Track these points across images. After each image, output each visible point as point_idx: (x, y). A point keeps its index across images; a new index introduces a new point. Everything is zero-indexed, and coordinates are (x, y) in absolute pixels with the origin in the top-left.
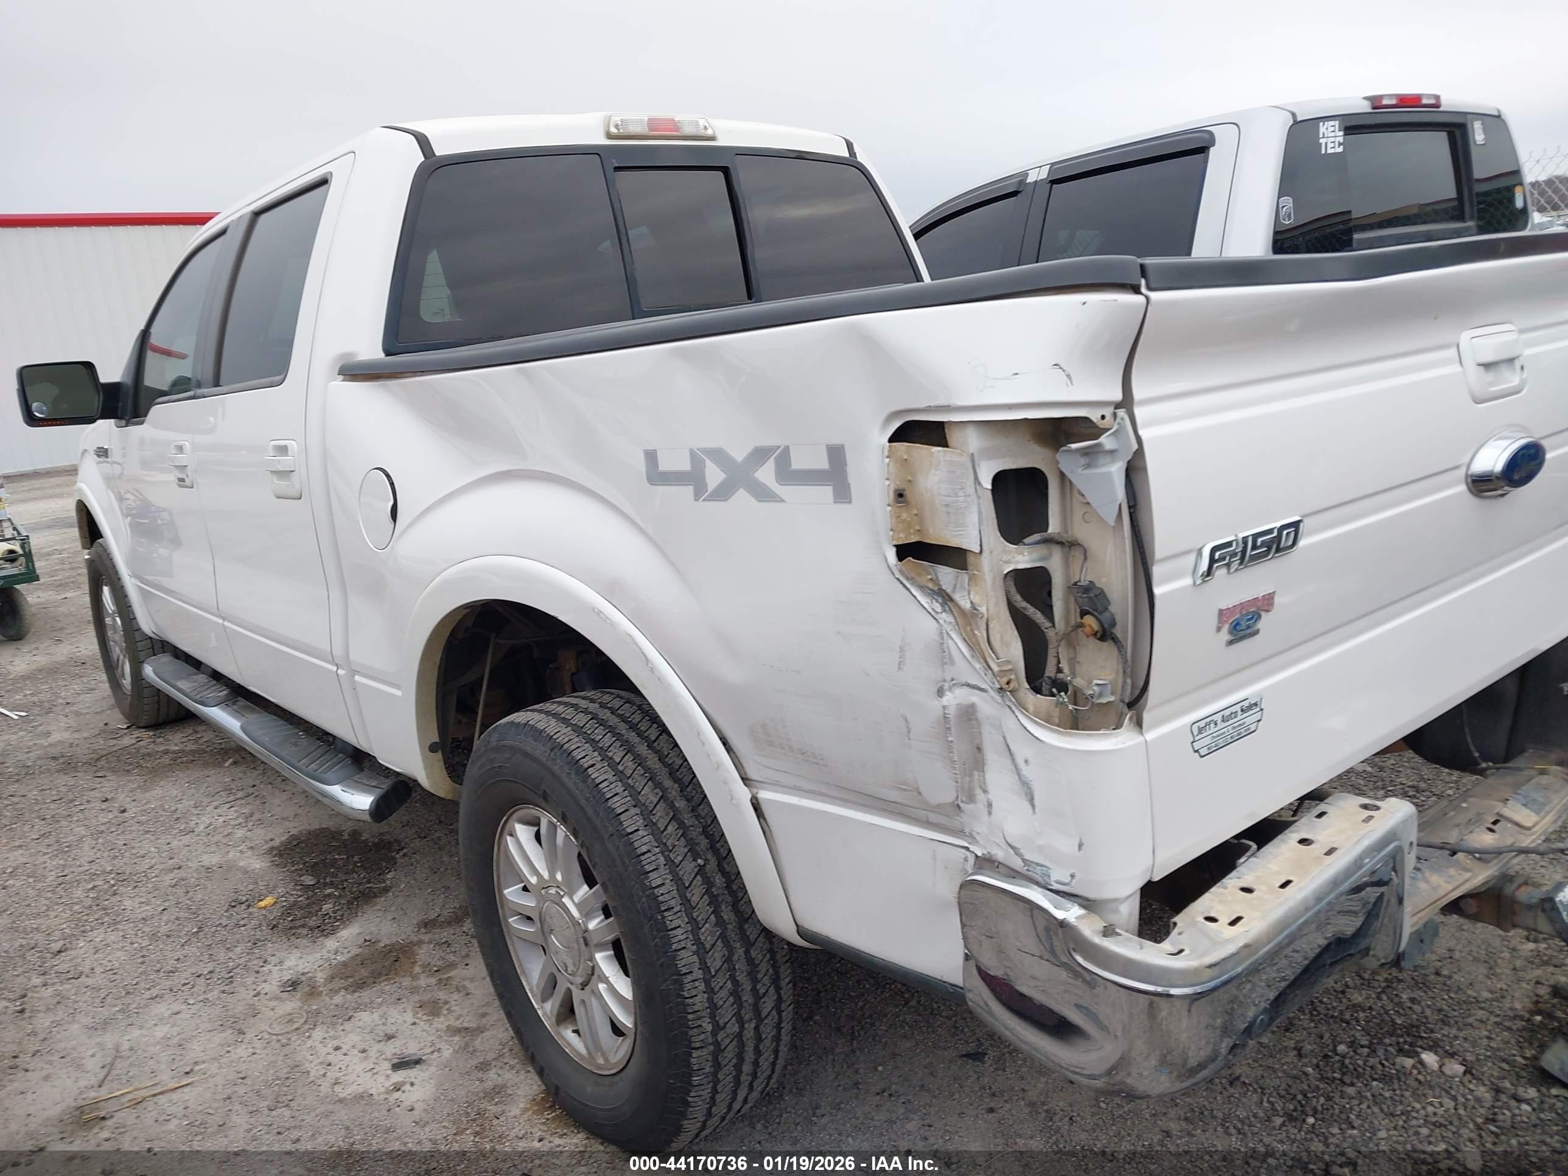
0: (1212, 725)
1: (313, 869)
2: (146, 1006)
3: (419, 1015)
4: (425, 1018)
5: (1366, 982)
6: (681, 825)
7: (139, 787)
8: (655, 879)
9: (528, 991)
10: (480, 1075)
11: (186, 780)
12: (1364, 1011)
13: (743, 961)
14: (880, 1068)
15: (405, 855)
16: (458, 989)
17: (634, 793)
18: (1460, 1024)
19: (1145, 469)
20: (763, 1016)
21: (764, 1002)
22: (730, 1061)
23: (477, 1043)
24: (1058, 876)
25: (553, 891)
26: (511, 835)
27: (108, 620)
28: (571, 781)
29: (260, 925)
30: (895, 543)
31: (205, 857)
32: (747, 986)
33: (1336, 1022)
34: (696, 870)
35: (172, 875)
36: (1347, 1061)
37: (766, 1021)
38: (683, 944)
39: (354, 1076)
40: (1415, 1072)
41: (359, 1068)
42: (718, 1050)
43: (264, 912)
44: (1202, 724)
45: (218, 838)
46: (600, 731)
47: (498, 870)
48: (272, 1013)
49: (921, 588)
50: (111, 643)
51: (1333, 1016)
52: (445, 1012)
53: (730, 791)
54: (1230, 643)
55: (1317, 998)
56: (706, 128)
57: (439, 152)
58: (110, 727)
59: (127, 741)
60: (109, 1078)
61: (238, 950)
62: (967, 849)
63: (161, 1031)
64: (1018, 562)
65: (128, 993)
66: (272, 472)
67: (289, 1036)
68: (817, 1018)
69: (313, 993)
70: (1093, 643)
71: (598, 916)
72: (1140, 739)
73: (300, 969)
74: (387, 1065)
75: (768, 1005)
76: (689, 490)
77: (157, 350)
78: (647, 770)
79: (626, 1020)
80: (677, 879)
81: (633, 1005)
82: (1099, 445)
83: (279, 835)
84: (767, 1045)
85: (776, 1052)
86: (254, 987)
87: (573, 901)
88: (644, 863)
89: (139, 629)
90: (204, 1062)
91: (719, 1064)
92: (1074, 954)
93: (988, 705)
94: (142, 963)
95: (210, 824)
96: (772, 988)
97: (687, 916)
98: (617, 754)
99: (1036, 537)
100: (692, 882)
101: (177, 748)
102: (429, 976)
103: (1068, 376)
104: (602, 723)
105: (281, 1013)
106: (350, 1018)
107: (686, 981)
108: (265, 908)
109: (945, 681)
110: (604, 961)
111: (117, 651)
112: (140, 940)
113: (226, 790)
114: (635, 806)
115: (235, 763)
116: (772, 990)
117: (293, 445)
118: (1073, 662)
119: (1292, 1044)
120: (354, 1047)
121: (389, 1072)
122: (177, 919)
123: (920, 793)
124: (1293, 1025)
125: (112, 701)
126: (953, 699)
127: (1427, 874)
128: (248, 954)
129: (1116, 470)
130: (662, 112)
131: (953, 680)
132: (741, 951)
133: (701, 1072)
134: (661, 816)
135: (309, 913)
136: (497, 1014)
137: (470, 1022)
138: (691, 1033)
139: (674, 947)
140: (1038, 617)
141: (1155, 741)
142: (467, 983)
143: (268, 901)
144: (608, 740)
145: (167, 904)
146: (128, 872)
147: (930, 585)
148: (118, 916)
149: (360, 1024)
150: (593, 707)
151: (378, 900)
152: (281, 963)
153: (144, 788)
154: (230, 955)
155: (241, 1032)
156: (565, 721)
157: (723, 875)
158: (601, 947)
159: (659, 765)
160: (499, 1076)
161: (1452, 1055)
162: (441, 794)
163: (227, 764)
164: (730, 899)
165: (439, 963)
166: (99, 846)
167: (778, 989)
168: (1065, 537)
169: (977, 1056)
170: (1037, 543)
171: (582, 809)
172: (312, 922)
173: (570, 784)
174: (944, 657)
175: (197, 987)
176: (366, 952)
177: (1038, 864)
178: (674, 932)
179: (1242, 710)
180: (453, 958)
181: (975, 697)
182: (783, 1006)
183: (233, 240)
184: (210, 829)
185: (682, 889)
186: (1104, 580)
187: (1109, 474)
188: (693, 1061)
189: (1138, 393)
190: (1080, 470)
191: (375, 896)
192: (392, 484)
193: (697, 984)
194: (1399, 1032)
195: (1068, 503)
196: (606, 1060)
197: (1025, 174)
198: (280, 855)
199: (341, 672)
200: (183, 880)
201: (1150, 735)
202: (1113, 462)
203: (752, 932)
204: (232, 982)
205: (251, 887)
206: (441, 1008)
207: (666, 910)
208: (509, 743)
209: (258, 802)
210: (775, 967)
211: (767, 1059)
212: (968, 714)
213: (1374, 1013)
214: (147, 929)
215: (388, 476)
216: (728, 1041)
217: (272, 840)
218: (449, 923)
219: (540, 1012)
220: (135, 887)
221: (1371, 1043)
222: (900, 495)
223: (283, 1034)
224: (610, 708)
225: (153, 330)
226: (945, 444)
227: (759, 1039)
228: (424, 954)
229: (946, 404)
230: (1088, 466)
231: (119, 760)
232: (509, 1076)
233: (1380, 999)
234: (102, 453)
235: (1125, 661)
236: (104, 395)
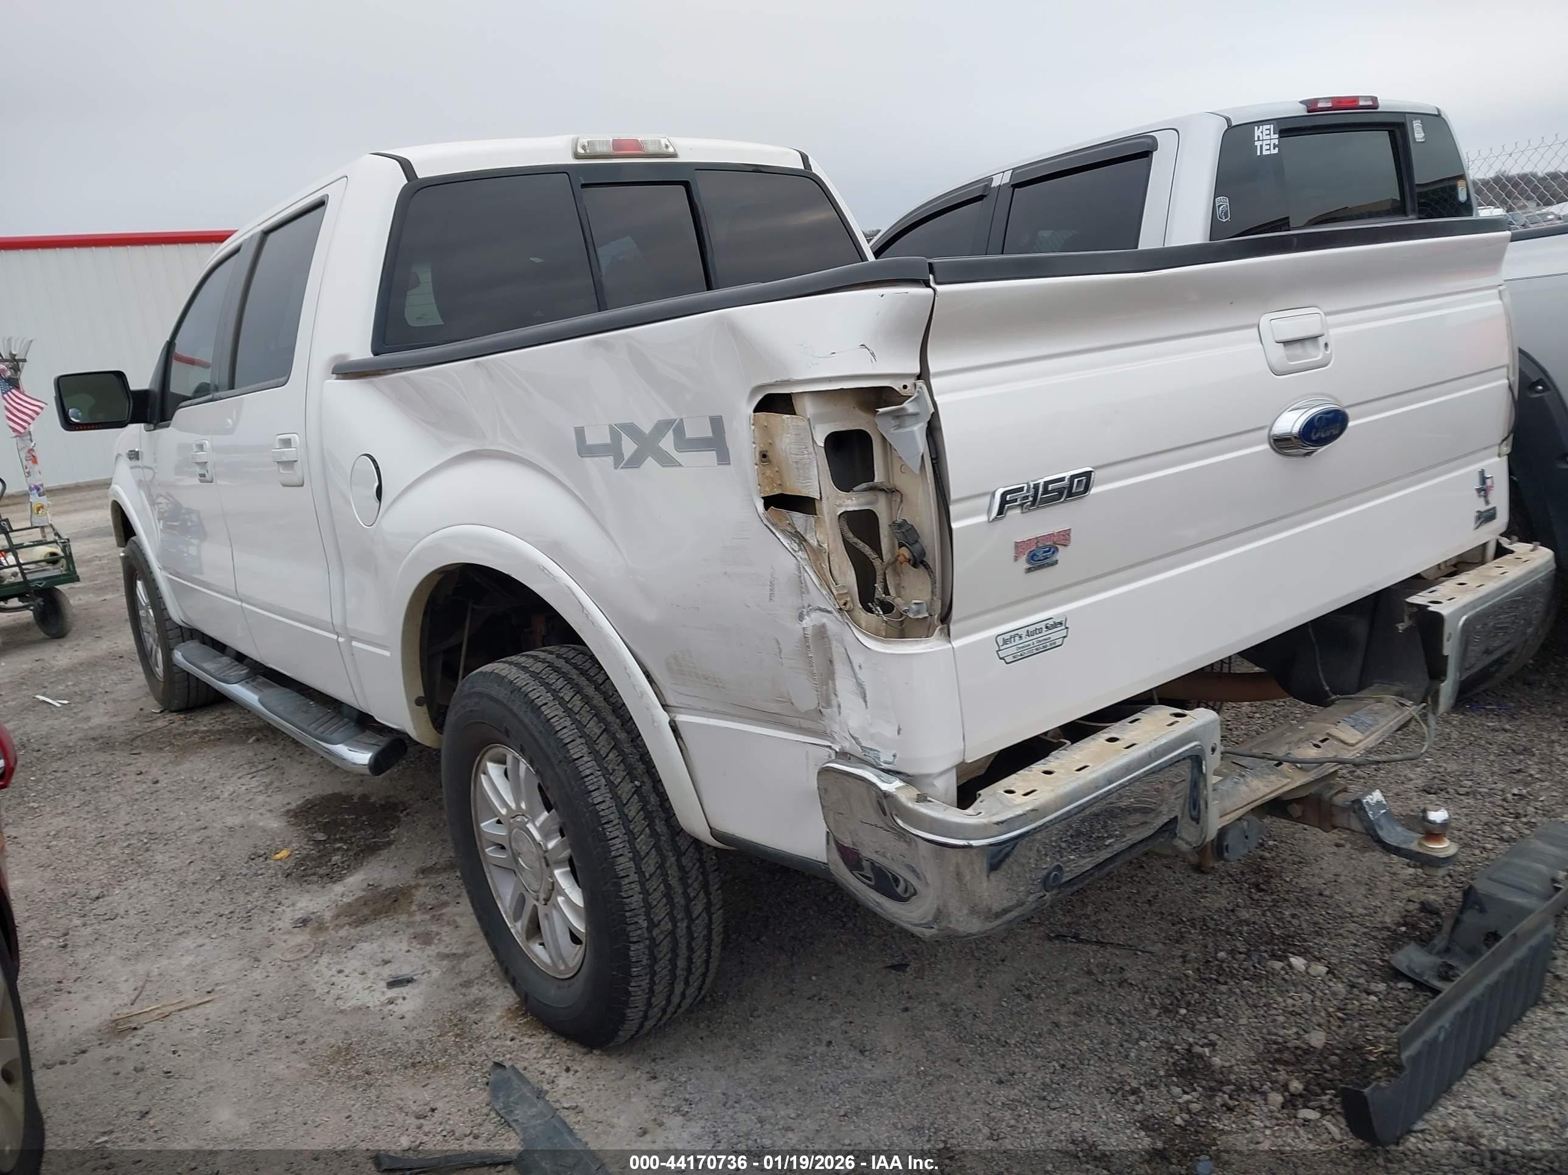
0: (1017, 638)
1: (325, 828)
2: (174, 940)
3: (414, 944)
4: (418, 946)
5: (1254, 902)
6: (621, 753)
7: (171, 762)
8: (597, 797)
9: (502, 912)
10: (463, 990)
11: (213, 755)
12: (1248, 925)
13: (675, 868)
14: (814, 978)
15: (408, 814)
16: (449, 923)
17: (580, 726)
18: (1332, 935)
19: (940, 429)
20: (694, 917)
21: (695, 905)
22: (665, 955)
23: (463, 966)
24: (885, 757)
25: (519, 819)
26: (485, 773)
27: (142, 613)
28: (528, 718)
29: (276, 874)
30: (763, 495)
31: (229, 818)
32: (678, 889)
33: (1221, 935)
34: (633, 790)
35: (198, 834)
36: (1225, 965)
37: (697, 922)
38: (621, 851)
39: (354, 993)
40: (1283, 972)
41: (359, 987)
42: (653, 944)
43: (279, 863)
44: (1007, 636)
45: (239, 804)
46: (554, 676)
47: (475, 806)
48: (284, 944)
49: (783, 531)
50: (145, 634)
51: (1220, 930)
52: (436, 941)
53: (652, 715)
54: (1029, 570)
55: (1208, 916)
56: (667, 147)
57: (421, 175)
58: (145, 712)
59: (160, 724)
60: (141, 997)
61: (256, 894)
62: (830, 747)
63: (188, 960)
64: (847, 506)
65: (158, 930)
66: (278, 462)
67: (299, 962)
68: (764, 939)
69: (321, 927)
70: (908, 569)
71: (557, 837)
72: (949, 646)
73: (311, 909)
74: (383, 984)
75: (698, 907)
76: (610, 460)
77: (181, 359)
78: (593, 707)
79: (580, 926)
80: (616, 797)
81: (583, 910)
82: (903, 409)
83: (295, 800)
84: (699, 943)
85: (708, 951)
86: (270, 923)
87: (535, 826)
88: (587, 784)
89: (170, 619)
90: (223, 984)
91: (655, 958)
92: (895, 817)
93: (833, 623)
94: (171, 906)
95: (234, 792)
96: (702, 893)
97: (625, 828)
98: (567, 693)
99: (864, 485)
100: (629, 800)
101: (205, 728)
102: (423, 913)
103: (872, 354)
104: (556, 670)
105: (293, 944)
106: (352, 948)
107: (623, 883)
108: (280, 859)
109: (804, 607)
110: (562, 876)
111: (151, 640)
112: (169, 888)
113: (249, 763)
114: (580, 737)
115: (258, 740)
116: (702, 894)
117: (295, 438)
118: (899, 587)
119: (1180, 953)
120: (355, 970)
121: (385, 989)
122: (203, 869)
123: (792, 703)
124: (1183, 937)
125: (148, 689)
126: (811, 621)
127: (1249, 779)
128: (265, 897)
129: (919, 430)
130: (626, 134)
131: (809, 606)
132: (673, 859)
133: (639, 964)
134: (603, 745)
135: (320, 863)
136: (481, 942)
137: (455, 949)
138: (629, 928)
139: (613, 854)
140: (867, 550)
141: (960, 648)
142: (457, 918)
143: (284, 853)
144: (560, 683)
145: (193, 857)
146: (159, 832)
147: (789, 529)
148: (150, 868)
149: (361, 952)
150: (550, 658)
151: (381, 852)
152: (293, 904)
153: (176, 762)
154: (249, 898)
155: (257, 960)
156: (525, 669)
157: (657, 795)
158: (559, 864)
159: (603, 704)
160: (480, 991)
161: (1319, 959)
162: (427, 743)
163: (251, 741)
164: (663, 815)
165: (433, 902)
166: (134, 812)
167: (708, 894)
168: (887, 486)
169: (901, 967)
170: (865, 490)
171: (536, 740)
172: (321, 871)
173: (527, 721)
174: (802, 588)
175: (219, 925)
176: (369, 894)
177: (871, 749)
178: (613, 841)
179: (1047, 627)
180: (446, 898)
181: (825, 619)
182: (713, 910)
183: (246, 256)
184: (234, 797)
185: (620, 805)
186: (917, 519)
187: (912, 432)
188: (632, 954)
189: (933, 367)
190: (892, 431)
191: (379, 849)
192: (377, 468)
193: (633, 886)
194: (1276, 941)
195: (889, 458)
196: (566, 965)
197: (990, 179)
198: (296, 816)
199: (341, 640)
200: (208, 838)
201: (956, 644)
202: (917, 423)
203: (683, 844)
204: (250, 920)
205: (268, 843)
206: (432, 938)
207: (606, 823)
208: (477, 689)
209: (277, 772)
210: (704, 874)
211: (700, 957)
212: (821, 632)
213: (1256, 927)
214: (176, 878)
215: (374, 461)
216: (662, 937)
217: (288, 804)
218: (445, 870)
219: (512, 930)
220: (166, 845)
221: (1249, 950)
222: (764, 456)
223: (293, 961)
224: (564, 658)
225: (178, 341)
226: (793, 412)
227: (691, 938)
228: (419, 895)
229: (786, 378)
230: (899, 427)
231: (152, 740)
232: (489, 991)
233: (1264, 915)
234: (134, 455)
235: (934, 583)
236: (134, 403)
